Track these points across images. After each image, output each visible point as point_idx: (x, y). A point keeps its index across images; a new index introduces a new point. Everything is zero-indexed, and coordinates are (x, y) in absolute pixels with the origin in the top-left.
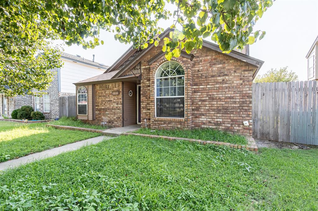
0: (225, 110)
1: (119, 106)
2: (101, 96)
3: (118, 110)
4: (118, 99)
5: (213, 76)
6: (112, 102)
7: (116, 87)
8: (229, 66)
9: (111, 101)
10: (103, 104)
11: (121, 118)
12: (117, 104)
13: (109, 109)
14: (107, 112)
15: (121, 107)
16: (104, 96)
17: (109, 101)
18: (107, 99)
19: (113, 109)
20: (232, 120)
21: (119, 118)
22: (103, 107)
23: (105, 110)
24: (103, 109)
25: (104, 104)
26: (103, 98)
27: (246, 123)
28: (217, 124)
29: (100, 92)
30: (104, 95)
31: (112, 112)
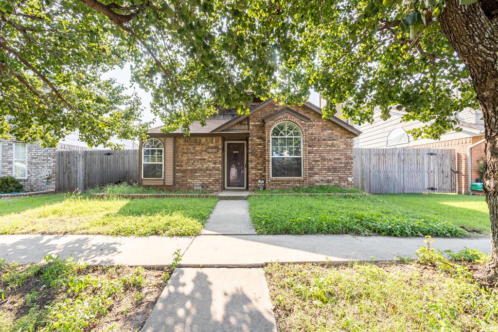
0: (334, 170)
1: (218, 166)
2: (186, 153)
3: (216, 170)
4: (216, 157)
5: (324, 140)
6: (206, 161)
7: (212, 143)
8: (337, 132)
9: (205, 159)
10: (190, 164)
11: (220, 181)
12: (215, 163)
13: (200, 170)
14: (197, 174)
15: (221, 168)
16: (192, 153)
17: (201, 159)
18: (197, 157)
19: (207, 170)
20: (340, 178)
21: (218, 180)
22: (190, 168)
23: (194, 171)
24: (191, 170)
25: (193, 164)
26: (189, 155)
27: (350, 179)
28: (328, 181)
29: (185, 147)
30: (193, 151)
31: (205, 174)
